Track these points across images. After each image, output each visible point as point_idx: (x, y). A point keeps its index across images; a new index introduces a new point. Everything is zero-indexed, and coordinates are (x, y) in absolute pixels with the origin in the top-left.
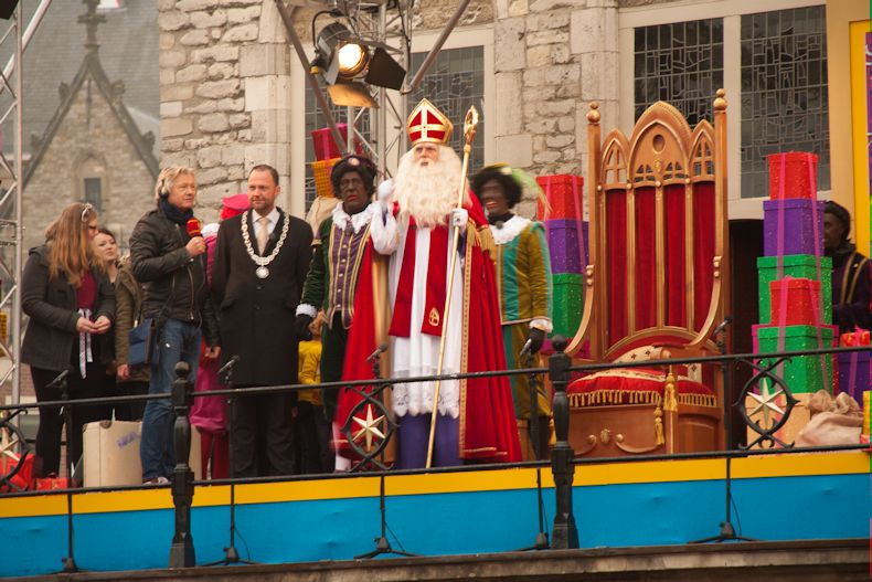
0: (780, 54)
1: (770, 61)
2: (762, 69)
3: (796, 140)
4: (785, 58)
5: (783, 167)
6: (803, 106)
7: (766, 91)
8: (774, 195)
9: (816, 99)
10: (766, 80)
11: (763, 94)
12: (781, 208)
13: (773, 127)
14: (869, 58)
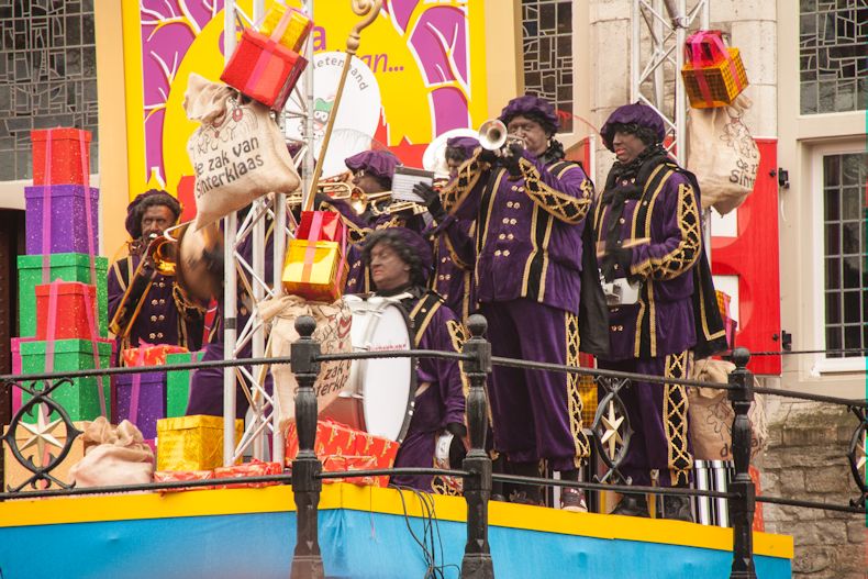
0: (31, 6)
1: (18, 14)
2: (9, 24)
3: (53, 112)
4: (36, 11)
5: (48, 145)
6: (61, 71)
7: (14, 51)
8: (38, 181)
9: (77, 63)
10: (13, 38)
11: (11, 55)
12: (47, 195)
13: (24, 94)
14: (145, 16)
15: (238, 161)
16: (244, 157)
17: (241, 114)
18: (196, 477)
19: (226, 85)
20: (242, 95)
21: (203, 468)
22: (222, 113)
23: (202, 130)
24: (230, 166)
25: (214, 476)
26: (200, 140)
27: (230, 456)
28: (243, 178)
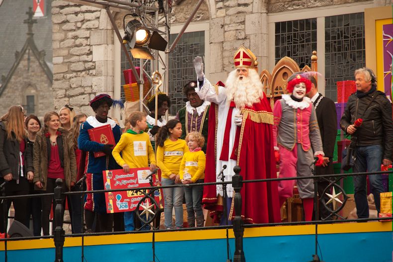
0: (343, 35)
1: (338, 38)
2: (335, 42)
3: (351, 75)
4: (345, 37)
5: (344, 86)
6: (354, 60)
7: (337, 52)
8: (339, 101)
9: (361, 56)
10: (337, 47)
11: (336, 54)
12: (343, 107)
13: (340, 69)
14: (385, 37)
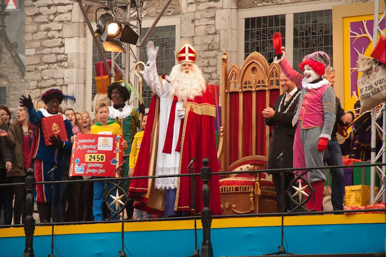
0: (311, 32)
1: (307, 35)
2: (303, 38)
4: (313, 34)
7: (305, 48)
10: (304, 44)
14: (352, 34)
15: (376, 87)
16: (379, 86)
17: (378, 69)
18: (360, 209)
19: (373, 58)
20: (379, 62)
21: (362, 205)
22: (371, 69)
23: (363, 76)
24: (373, 89)
25: (366, 208)
26: (362, 79)
27: (373, 201)
28: (378, 94)
